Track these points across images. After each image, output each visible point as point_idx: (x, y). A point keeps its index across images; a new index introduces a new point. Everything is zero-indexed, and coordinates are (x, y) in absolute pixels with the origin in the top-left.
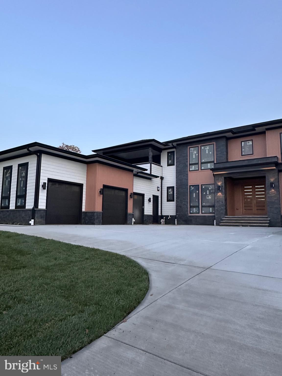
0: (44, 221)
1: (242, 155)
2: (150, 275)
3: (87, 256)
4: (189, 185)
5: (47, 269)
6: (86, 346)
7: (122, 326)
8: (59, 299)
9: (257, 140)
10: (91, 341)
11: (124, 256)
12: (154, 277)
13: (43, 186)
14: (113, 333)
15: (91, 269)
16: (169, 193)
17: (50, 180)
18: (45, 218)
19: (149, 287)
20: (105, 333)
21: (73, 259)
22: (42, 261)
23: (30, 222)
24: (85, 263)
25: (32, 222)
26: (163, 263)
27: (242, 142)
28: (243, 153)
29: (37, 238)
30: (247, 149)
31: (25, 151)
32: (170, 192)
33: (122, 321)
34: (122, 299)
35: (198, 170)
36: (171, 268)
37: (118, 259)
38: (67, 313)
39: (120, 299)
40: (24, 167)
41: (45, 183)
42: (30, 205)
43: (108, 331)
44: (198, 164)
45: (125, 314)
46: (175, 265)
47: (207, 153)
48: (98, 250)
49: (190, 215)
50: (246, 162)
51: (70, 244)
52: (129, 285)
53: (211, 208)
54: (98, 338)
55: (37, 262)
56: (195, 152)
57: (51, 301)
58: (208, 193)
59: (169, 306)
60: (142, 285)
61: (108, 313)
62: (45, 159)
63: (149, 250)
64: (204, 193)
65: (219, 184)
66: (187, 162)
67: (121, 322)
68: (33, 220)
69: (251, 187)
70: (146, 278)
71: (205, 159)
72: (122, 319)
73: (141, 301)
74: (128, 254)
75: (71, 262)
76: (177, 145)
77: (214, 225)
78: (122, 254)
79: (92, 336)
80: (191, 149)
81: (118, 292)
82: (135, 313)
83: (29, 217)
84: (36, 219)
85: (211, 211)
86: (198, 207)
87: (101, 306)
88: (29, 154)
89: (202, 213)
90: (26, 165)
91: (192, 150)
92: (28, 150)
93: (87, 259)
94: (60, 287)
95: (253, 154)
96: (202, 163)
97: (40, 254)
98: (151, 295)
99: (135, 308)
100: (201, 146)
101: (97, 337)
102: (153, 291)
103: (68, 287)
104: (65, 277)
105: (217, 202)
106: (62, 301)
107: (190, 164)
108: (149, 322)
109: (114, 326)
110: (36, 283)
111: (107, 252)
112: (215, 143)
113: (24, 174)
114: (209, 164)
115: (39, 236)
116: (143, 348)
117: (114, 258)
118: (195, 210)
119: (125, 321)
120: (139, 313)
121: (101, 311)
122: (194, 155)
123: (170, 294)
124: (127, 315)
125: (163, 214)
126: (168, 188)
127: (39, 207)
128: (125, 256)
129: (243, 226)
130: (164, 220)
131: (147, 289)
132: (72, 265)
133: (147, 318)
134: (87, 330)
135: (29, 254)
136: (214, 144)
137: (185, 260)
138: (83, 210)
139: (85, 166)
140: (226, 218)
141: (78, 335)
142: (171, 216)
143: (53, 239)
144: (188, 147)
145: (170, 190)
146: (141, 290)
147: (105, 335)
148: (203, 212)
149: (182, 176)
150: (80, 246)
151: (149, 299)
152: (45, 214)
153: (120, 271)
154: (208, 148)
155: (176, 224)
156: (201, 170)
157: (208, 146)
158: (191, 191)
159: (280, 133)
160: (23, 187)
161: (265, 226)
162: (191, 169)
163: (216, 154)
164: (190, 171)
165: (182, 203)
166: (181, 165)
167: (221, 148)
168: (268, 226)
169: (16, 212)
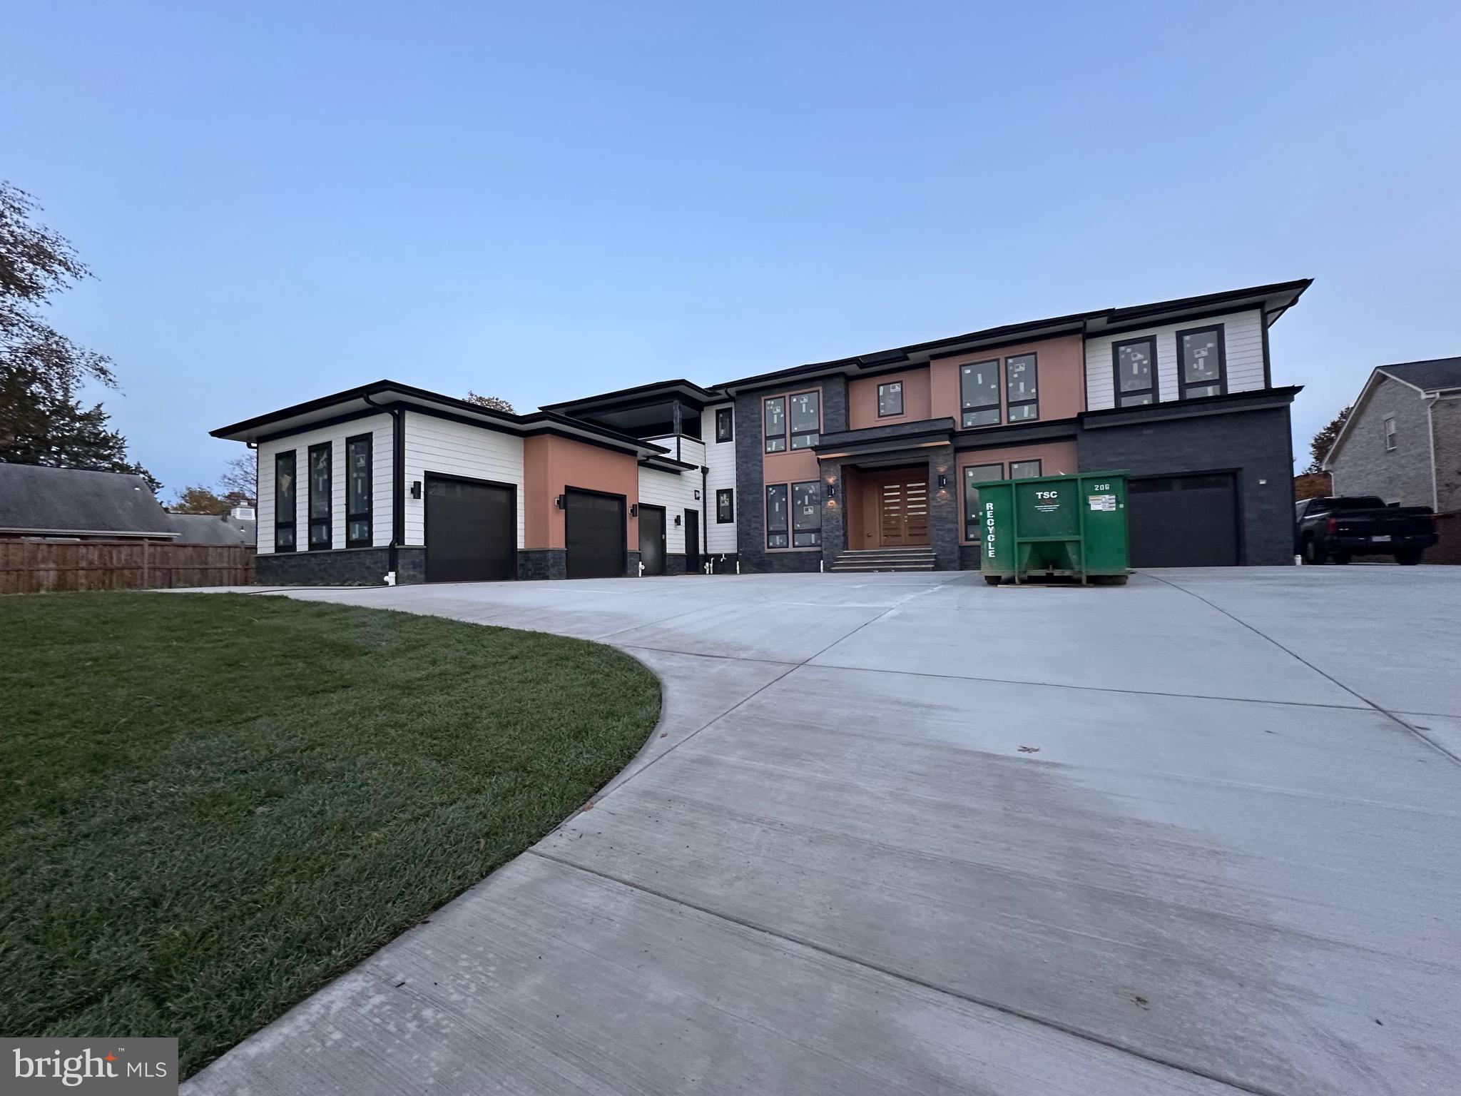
0: (423, 576)
1: (879, 416)
2: (665, 687)
3: (515, 651)
4: (765, 485)
5: (408, 688)
6: (474, 885)
7: (580, 820)
8: (422, 762)
9: (912, 381)
10: (492, 869)
11: (607, 647)
12: (674, 692)
13: (412, 491)
14: (554, 843)
15: (521, 682)
16: (722, 505)
17: (430, 476)
18: (423, 567)
19: (658, 718)
20: (533, 844)
21: (479, 660)
22: (398, 670)
23: (386, 578)
24: (507, 666)
25: (391, 577)
26: (699, 657)
27: (879, 386)
28: (882, 411)
29: (394, 614)
30: (891, 402)
31: (360, 403)
32: (723, 502)
33: (581, 808)
34: (588, 752)
35: (785, 451)
36: (717, 668)
37: (590, 654)
38: (436, 799)
39: (581, 753)
40: (362, 444)
41: (417, 484)
42: (382, 536)
43: (541, 836)
44: (784, 436)
45: (591, 789)
46: (725, 662)
47: (804, 411)
48: (545, 635)
49: (767, 550)
50: (888, 430)
51: (476, 625)
52: (611, 714)
53: (813, 535)
54: (512, 859)
55: (384, 671)
56: (778, 411)
57: (399, 768)
58: (807, 503)
59: (704, 761)
60: (641, 714)
61: (546, 789)
62: (412, 423)
63: (669, 630)
64: (799, 502)
65: (831, 480)
66: (760, 432)
67: (577, 811)
68: (392, 574)
69: (898, 486)
70: (654, 696)
71: (800, 426)
72: (581, 802)
73: (636, 752)
74: (617, 643)
75: (474, 667)
76: (738, 393)
77: (820, 572)
78: (602, 642)
79: (496, 855)
80: (769, 402)
81: (578, 735)
82: (617, 785)
83: (384, 567)
84: (401, 571)
85: (813, 542)
86: (786, 532)
87: (529, 773)
88: (374, 410)
89: (794, 546)
90: (367, 438)
91: (770, 405)
92: (368, 400)
93: (514, 658)
94: (431, 733)
95: (902, 413)
96: (792, 435)
97: (395, 653)
98: (663, 736)
99: (619, 772)
100: (791, 396)
101: (507, 856)
102: (668, 724)
103: (452, 729)
104: (449, 704)
105: (828, 520)
106: (427, 765)
107: (767, 438)
108: (651, 806)
109: (558, 823)
110: (369, 723)
111: (568, 638)
112: (820, 388)
113: (362, 463)
114: (808, 437)
115: (399, 609)
116: (626, 877)
117: (582, 652)
118: (778, 540)
119: (589, 808)
120: (626, 784)
121: (529, 786)
122: (775, 416)
123: (710, 729)
124: (597, 792)
125: (709, 552)
126: (719, 493)
127: (407, 542)
128: (609, 646)
129: (880, 570)
130: (711, 565)
131: (654, 721)
132: (472, 674)
133: (646, 794)
134: (483, 841)
135: (366, 654)
136: (818, 391)
137: (749, 650)
138: (521, 545)
139: (519, 442)
140: (845, 554)
141: (455, 856)
142: (726, 555)
143: (435, 615)
144: (763, 398)
145: (724, 497)
146: (638, 726)
147: (531, 848)
148: (797, 543)
149: (750, 465)
150: (501, 629)
151: (656, 744)
152: (423, 557)
153: (593, 684)
154: (805, 400)
155: (738, 572)
156: (792, 450)
157: (806, 396)
158: (769, 498)
159: (961, 366)
160: (363, 495)
161: (927, 569)
162: (769, 449)
163: (824, 414)
164: (766, 453)
165: (750, 526)
166: (746, 439)
167: (836, 400)
168: (933, 569)
169: (348, 556)
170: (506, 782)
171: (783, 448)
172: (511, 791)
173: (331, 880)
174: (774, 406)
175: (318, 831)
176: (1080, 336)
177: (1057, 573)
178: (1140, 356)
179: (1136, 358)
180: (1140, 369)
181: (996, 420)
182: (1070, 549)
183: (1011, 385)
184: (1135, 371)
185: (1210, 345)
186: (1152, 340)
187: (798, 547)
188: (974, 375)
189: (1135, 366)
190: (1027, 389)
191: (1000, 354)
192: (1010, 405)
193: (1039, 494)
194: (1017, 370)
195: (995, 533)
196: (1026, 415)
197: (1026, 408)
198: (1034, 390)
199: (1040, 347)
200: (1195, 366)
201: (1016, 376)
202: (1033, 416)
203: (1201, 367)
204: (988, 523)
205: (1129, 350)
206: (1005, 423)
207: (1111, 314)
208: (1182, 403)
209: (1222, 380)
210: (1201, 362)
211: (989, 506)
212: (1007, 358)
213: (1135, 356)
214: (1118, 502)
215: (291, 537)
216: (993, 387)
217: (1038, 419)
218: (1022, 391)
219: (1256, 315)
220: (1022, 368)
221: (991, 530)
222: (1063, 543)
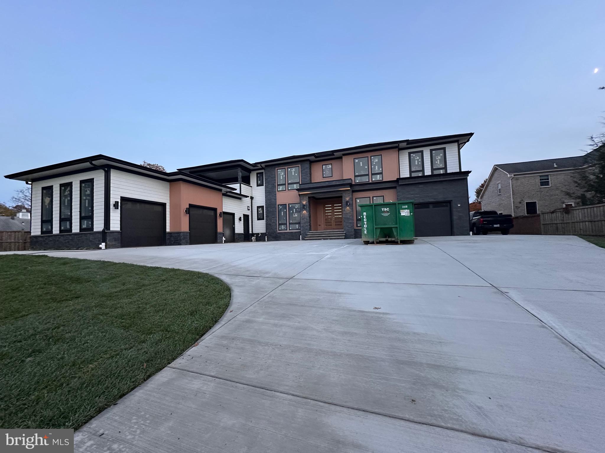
0: (120, 244)
1: (323, 178)
2: (233, 291)
3: (163, 278)
4: (277, 204)
5: (110, 296)
6: (140, 384)
7: (192, 351)
8: (116, 330)
9: (335, 163)
10: (149, 376)
11: (207, 274)
12: (237, 293)
13: (114, 205)
14: (179, 362)
15: (166, 291)
16: (259, 212)
17: (123, 199)
18: (120, 240)
19: (229, 304)
20: (169, 363)
21: (146, 282)
22: (105, 288)
23: (100, 246)
24: (160, 284)
25: (103, 245)
26: (248, 277)
27: (323, 165)
28: (324, 175)
29: (104, 262)
30: (328, 172)
31: (87, 165)
32: (260, 211)
33: (193, 346)
34: (197, 321)
36: (255, 282)
37: (199, 277)
38: (123, 347)
39: (194, 321)
40: (88, 183)
41: (117, 203)
42: (98, 226)
43: (174, 359)
44: (285, 184)
45: (198, 337)
46: (259, 279)
47: (293, 174)
48: (179, 270)
49: (278, 231)
50: (327, 183)
51: (145, 266)
52: (208, 303)
53: (297, 225)
54: (159, 371)
55: (98, 289)
56: (283, 174)
57: (104, 334)
58: (294, 212)
59: (248, 321)
60: (222, 303)
61: (177, 338)
62: (114, 175)
63: (234, 266)
64: (291, 212)
65: (304, 203)
66: (275, 182)
67: (191, 347)
68: (103, 244)
69: (331, 205)
70: (227, 295)
71: (292, 180)
72: (193, 343)
73: (219, 319)
74: (211, 272)
75: (144, 285)
76: (266, 166)
77: (300, 240)
78: (205, 272)
79: (151, 370)
80: (279, 170)
81: (192, 314)
82: (210, 334)
83: (99, 241)
84: (108, 243)
85: (297, 228)
86: (286, 224)
87: (169, 332)
88: (95, 168)
89: (290, 230)
90: (91, 181)
91: (279, 172)
92: (91, 163)
93: (164, 280)
94: (122, 316)
95: (332, 177)
96: (289, 184)
97: (104, 281)
98: (231, 312)
99: (211, 328)
100: (288, 168)
101: (157, 370)
102: (233, 306)
103: (132, 314)
104: (131, 303)
105: (303, 219)
106: (119, 332)
107: (278, 185)
108: (225, 342)
109: (182, 353)
110: (90, 314)
111: (189, 271)
112: (300, 165)
113: (88, 192)
114: (295, 185)
115: (106, 260)
116: (213, 374)
117: (196, 277)
118: (283, 227)
119: (197, 345)
120: (214, 333)
121: (168, 338)
122: (281, 176)
123: (251, 307)
124: (200, 338)
125: (254, 232)
126: (258, 207)
127: (111, 229)
128: (208, 274)
129: (324, 239)
130: (255, 238)
131: (227, 306)
132: (143, 289)
133: (223, 337)
134: (145, 364)
135: (89, 281)
136: (299, 166)
137: (269, 273)
138: (168, 230)
139: (167, 184)
140: (310, 233)
141: (131, 372)
142: (261, 234)
143: (125, 262)
144: (276, 169)
145: (260, 209)
146: (220, 308)
147: (169, 365)
148: (290, 228)
149: (271, 196)
150: (157, 268)
151: (228, 315)
152: (120, 236)
153: (200, 291)
154: (294, 170)
155: (266, 241)
156: (288, 190)
157: (294, 168)
158: (279, 209)
159: (354, 159)
160: (88, 207)
161: (342, 239)
162: (279, 190)
163: (301, 176)
164: (278, 191)
165: (271, 221)
166: (269, 185)
167: (306, 170)
168: (344, 239)
169: (80, 235)
170: (157, 337)
171: (285, 189)
172: (160, 341)
173: (66, 390)
174: (281, 172)
175: (60, 367)
176: (397, 149)
177: (390, 239)
178: (418, 158)
179: (417, 158)
180: (418, 163)
181: (367, 180)
182: (394, 229)
183: (372, 167)
184: (416, 164)
185: (441, 155)
186: (422, 152)
187: (291, 230)
188: (359, 163)
189: (416, 161)
190: (379, 169)
191: (369, 155)
192: (372, 174)
193: (383, 209)
194: (375, 161)
195: (367, 224)
196: (378, 178)
197: (378, 176)
198: (381, 169)
199: (383, 153)
200: (436, 162)
201: (374, 163)
202: (381, 179)
203: (439, 163)
204: (364, 220)
205: (414, 155)
206: (370, 182)
207: (407, 141)
208: (432, 176)
209: (445, 168)
210: (438, 161)
211: (365, 213)
212: (371, 156)
213: (416, 158)
214: (410, 213)
215: (50, 227)
216: (366, 167)
217: (383, 180)
218: (377, 169)
219: (456, 144)
220: (377, 160)
221: (365, 223)
222: (391, 228)
